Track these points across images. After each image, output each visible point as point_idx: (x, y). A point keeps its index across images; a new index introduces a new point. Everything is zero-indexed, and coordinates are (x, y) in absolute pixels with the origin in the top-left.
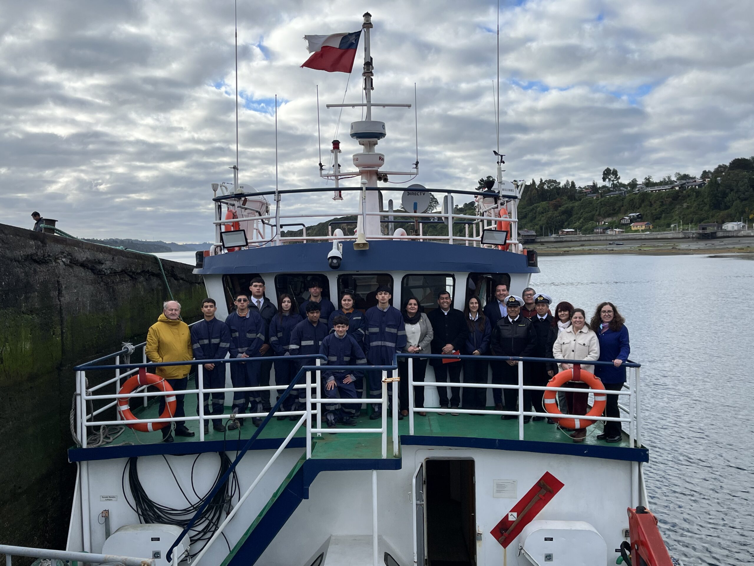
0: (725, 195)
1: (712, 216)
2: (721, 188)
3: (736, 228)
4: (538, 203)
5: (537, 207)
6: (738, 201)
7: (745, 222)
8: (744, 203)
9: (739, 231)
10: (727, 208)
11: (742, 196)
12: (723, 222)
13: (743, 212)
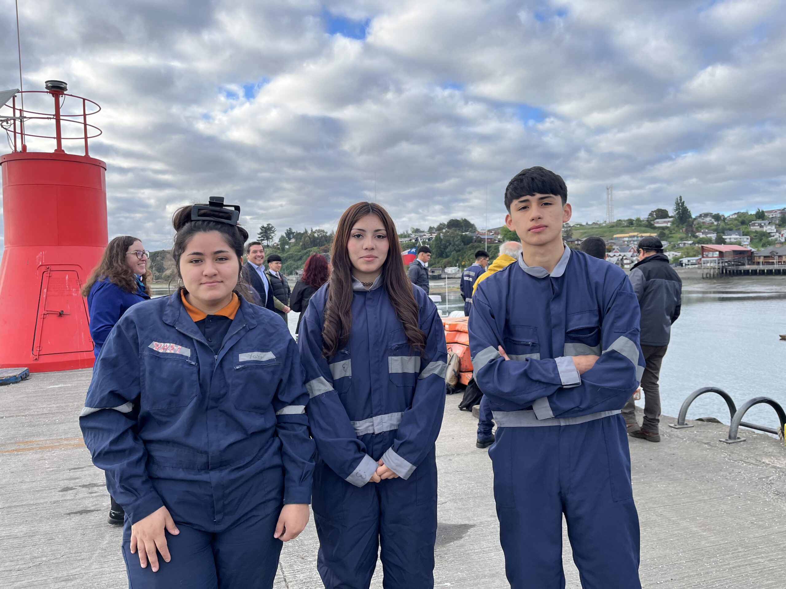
0: (446, 247)
1: (438, 262)
2: (443, 242)
3: (454, 272)
4: (310, 248)
5: (310, 251)
6: (455, 252)
7: (459, 267)
8: (459, 253)
9: (456, 274)
10: (447, 256)
11: (457, 248)
12: (445, 267)
13: (457, 261)
